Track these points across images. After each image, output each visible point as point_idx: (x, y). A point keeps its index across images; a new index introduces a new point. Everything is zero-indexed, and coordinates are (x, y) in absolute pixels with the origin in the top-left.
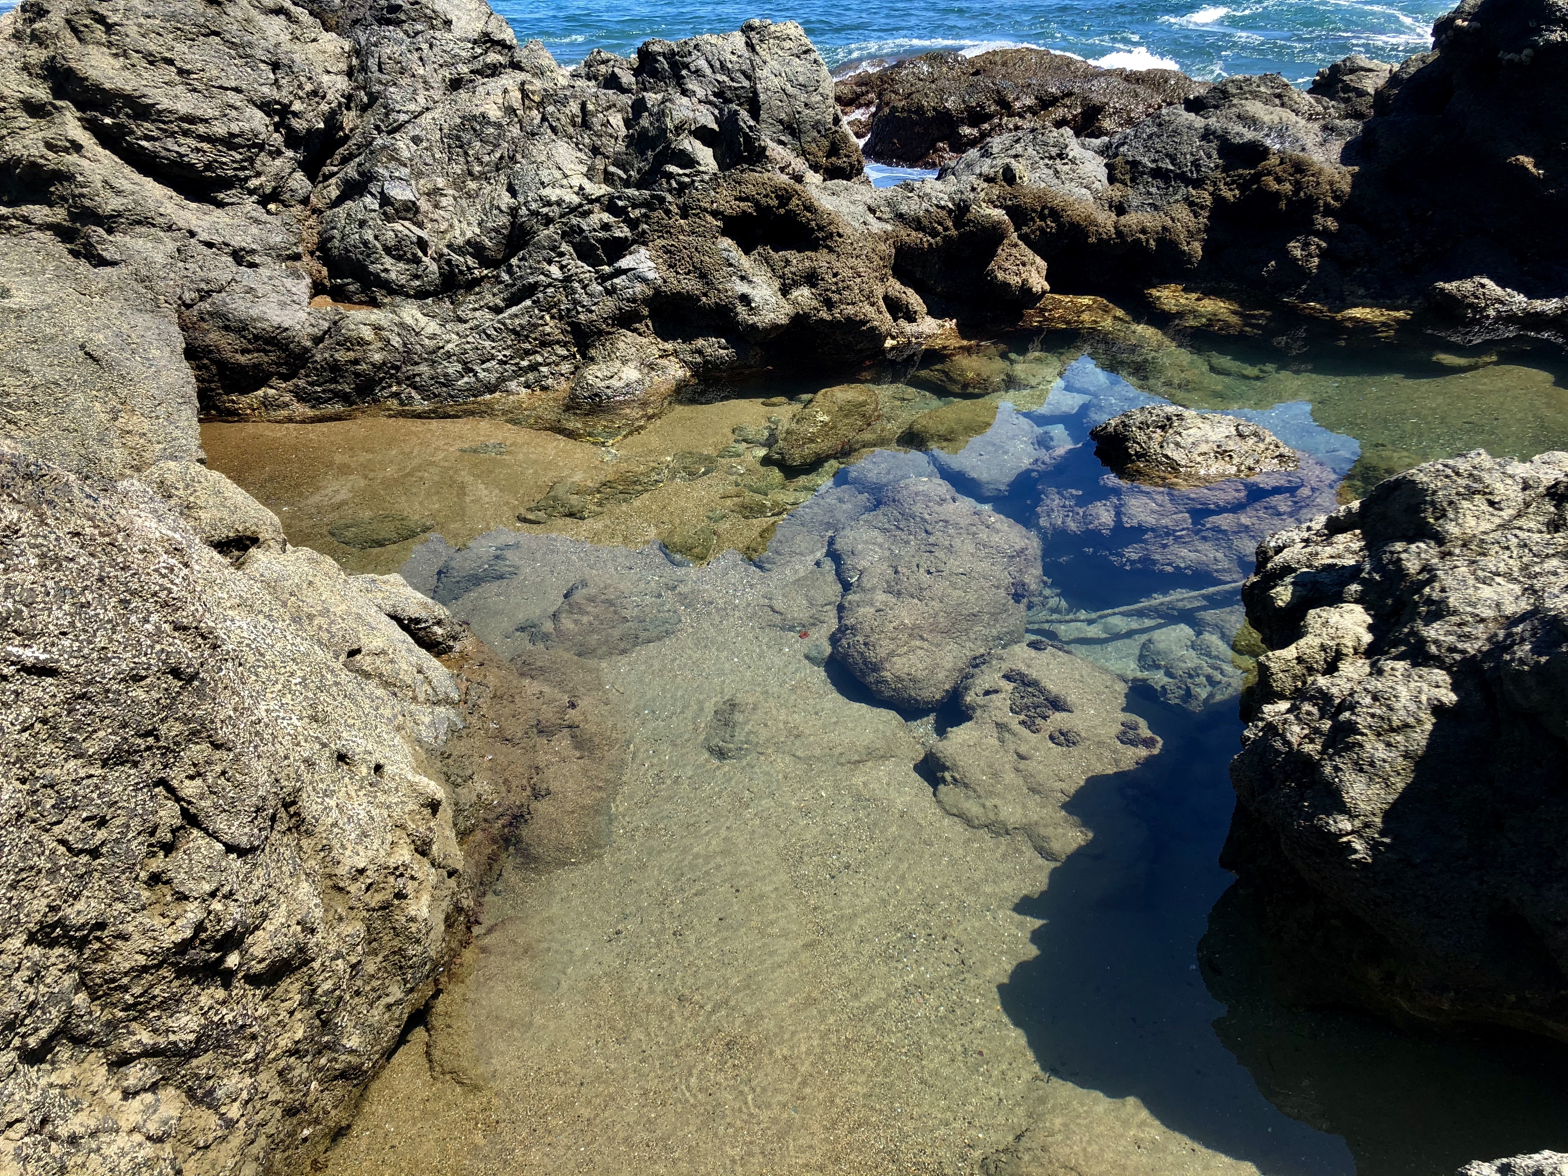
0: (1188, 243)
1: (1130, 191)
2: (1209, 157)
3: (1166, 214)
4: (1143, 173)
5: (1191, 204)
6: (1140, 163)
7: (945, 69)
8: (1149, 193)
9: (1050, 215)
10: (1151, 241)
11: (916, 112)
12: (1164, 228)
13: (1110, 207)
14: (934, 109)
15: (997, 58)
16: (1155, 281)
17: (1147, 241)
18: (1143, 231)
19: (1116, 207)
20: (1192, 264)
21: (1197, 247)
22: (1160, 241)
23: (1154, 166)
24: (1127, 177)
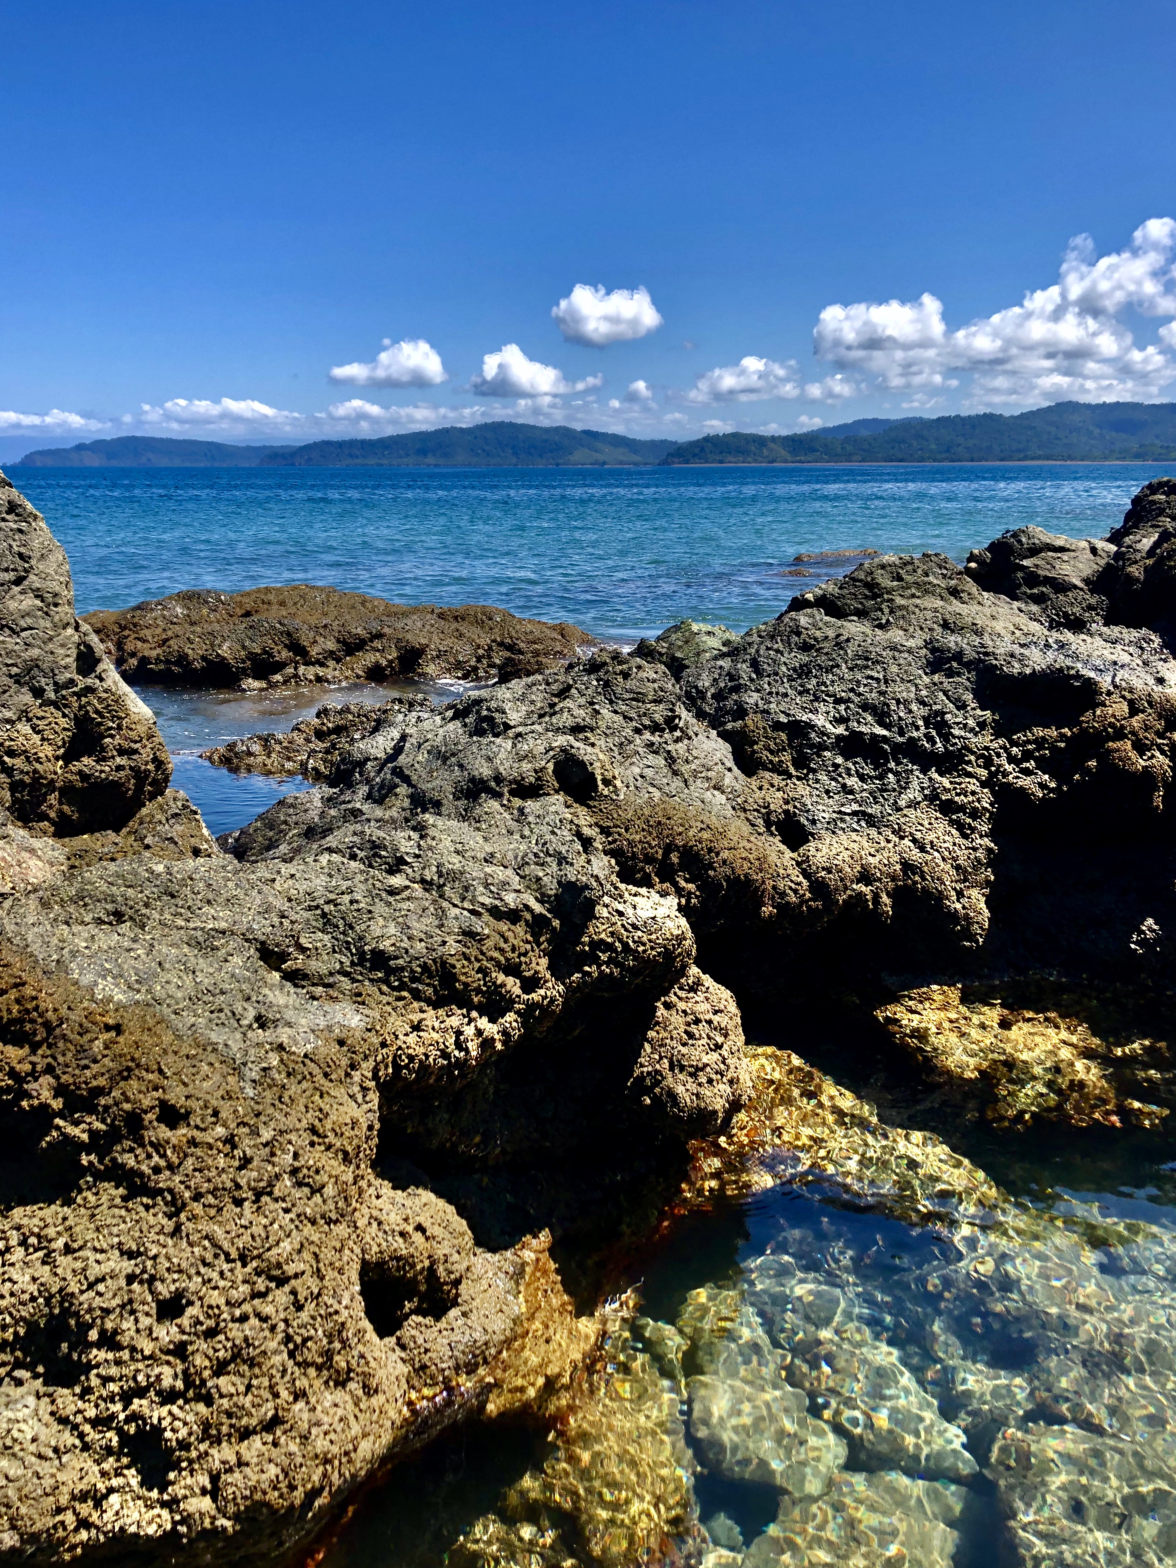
0: (960, 894)
1: (802, 789)
2: (962, 706)
3: (900, 833)
4: (822, 747)
5: (947, 808)
6: (810, 726)
7: (205, 611)
8: (847, 790)
9: (683, 867)
10: (885, 899)
11: (178, 663)
12: (907, 866)
13: (768, 824)
14: (204, 658)
15: (271, 597)
16: (890, 981)
17: (876, 897)
18: (865, 877)
19: (780, 825)
20: (972, 938)
21: (977, 899)
22: (900, 895)
23: (841, 730)
24: (786, 757)
